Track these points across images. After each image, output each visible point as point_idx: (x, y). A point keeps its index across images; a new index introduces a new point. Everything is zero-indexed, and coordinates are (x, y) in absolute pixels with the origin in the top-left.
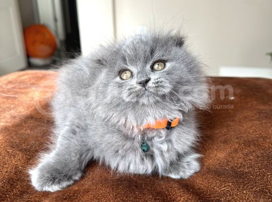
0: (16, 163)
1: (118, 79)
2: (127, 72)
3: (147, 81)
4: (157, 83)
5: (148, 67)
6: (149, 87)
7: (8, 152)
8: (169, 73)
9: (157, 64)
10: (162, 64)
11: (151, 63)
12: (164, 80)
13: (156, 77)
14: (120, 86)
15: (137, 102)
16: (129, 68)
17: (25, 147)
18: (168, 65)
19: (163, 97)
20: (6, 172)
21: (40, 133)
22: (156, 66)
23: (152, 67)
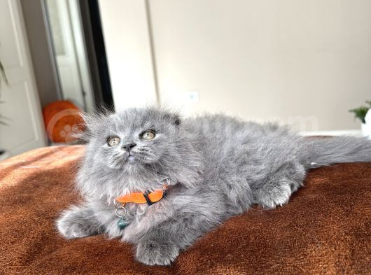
0: (43, 230)
2: (116, 139)
3: (132, 146)
4: (143, 150)
5: (136, 135)
6: (133, 152)
7: (34, 220)
8: (156, 143)
9: (147, 133)
10: (152, 134)
11: (140, 131)
13: (143, 145)
14: (106, 152)
15: (121, 169)
16: (118, 135)
18: (158, 136)
19: (148, 166)
20: (33, 238)
22: (145, 136)
23: (141, 135)
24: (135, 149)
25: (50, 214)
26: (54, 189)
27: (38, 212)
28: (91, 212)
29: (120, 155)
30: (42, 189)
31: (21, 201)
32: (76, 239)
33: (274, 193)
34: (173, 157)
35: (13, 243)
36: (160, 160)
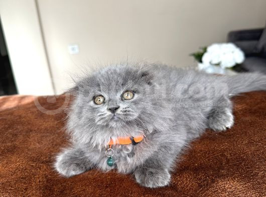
0: (44, 173)
1: (92, 103)
2: (100, 97)
3: (116, 109)
4: (125, 111)
6: (117, 114)
7: (32, 166)
9: (127, 93)
10: (132, 94)
12: (131, 110)
13: (125, 106)
16: (102, 94)
17: (45, 160)
20: (39, 182)
21: (49, 144)
23: (122, 96)
24: (119, 111)
25: (42, 158)
26: (32, 136)
27: (31, 158)
28: (82, 153)
29: (106, 115)
30: (21, 137)
31: (8, 151)
32: (75, 176)
33: (224, 120)
34: (151, 115)
35: (26, 189)
36: (140, 117)
